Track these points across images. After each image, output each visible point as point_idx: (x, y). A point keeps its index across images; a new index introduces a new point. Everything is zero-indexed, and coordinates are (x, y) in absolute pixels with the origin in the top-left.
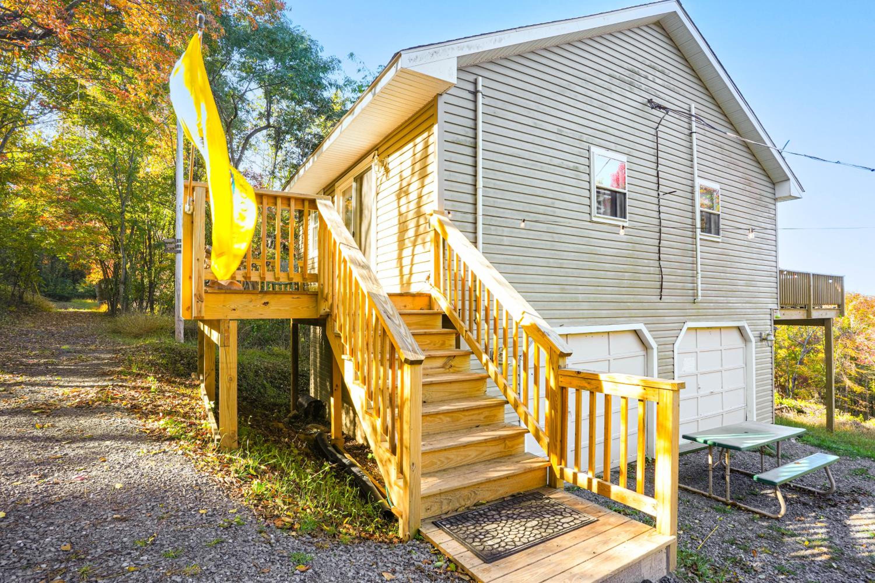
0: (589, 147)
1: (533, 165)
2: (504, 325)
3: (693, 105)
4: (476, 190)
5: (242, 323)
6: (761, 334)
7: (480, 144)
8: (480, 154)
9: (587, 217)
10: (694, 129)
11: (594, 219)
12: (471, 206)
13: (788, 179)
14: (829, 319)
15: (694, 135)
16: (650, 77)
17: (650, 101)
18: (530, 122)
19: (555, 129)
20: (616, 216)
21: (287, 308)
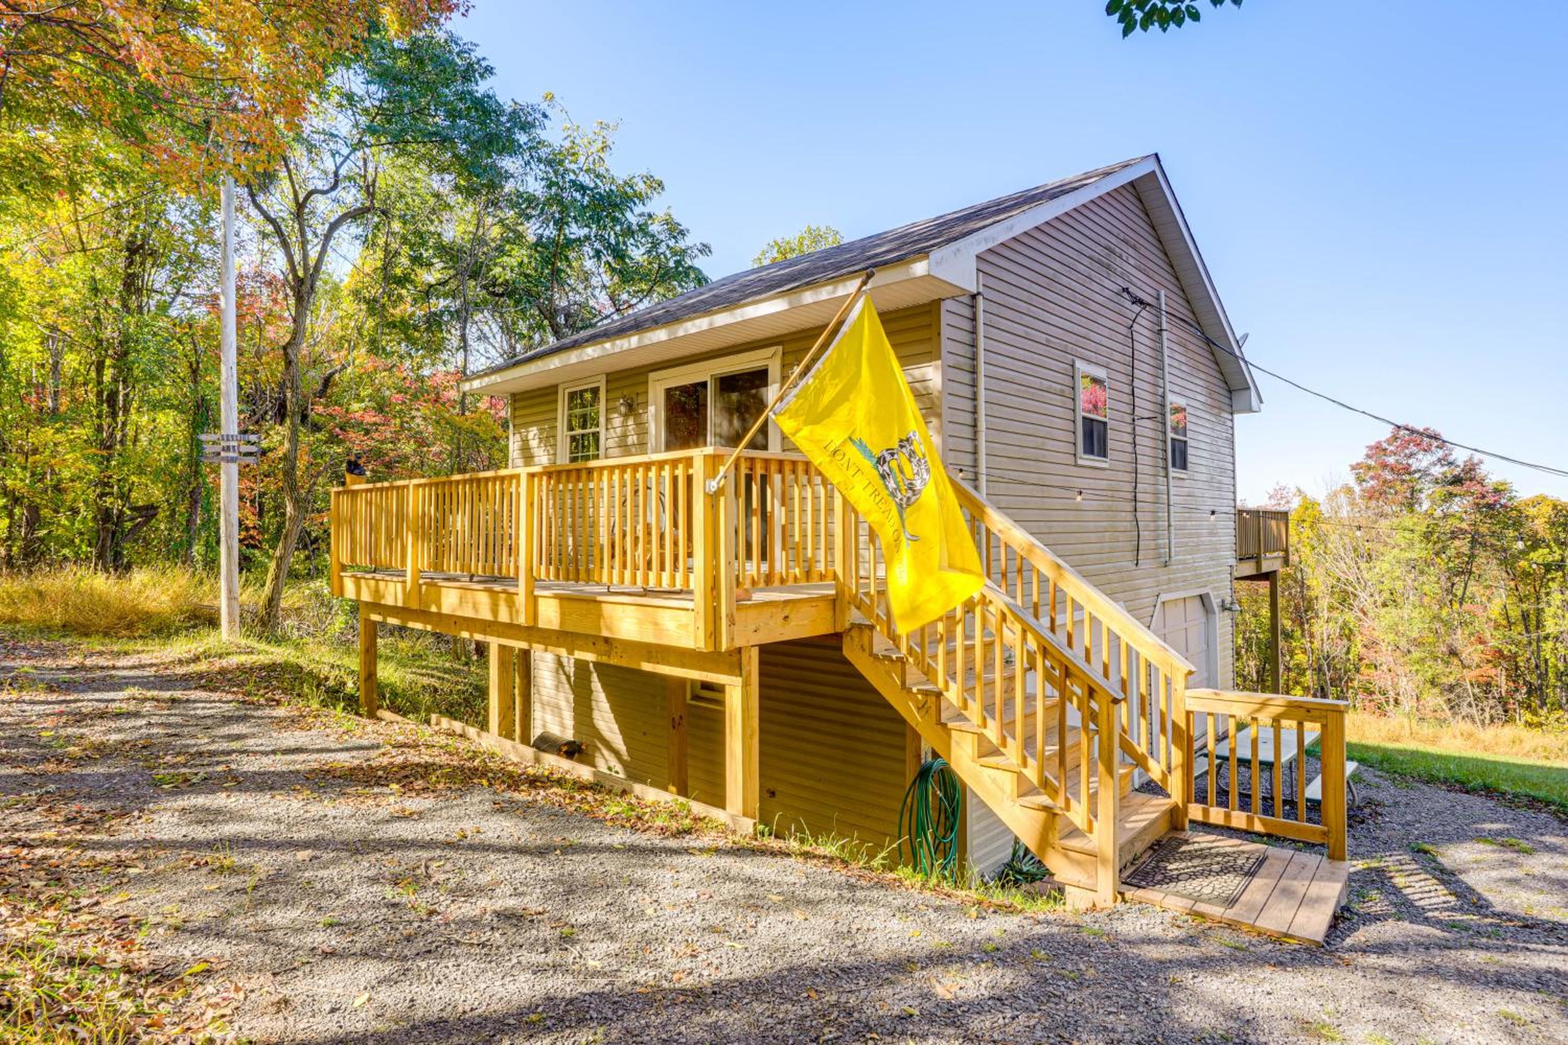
0: (1073, 361)
1: (1025, 392)
2: (1087, 642)
3: (1163, 293)
4: (975, 433)
5: (766, 650)
6: (1223, 601)
7: (982, 368)
8: (982, 382)
9: (1071, 460)
10: (1165, 326)
11: (1080, 462)
12: (970, 456)
13: (1249, 388)
14: (1275, 572)
15: (1164, 333)
16: (1124, 256)
17: (1126, 290)
18: (1020, 330)
19: (1042, 338)
20: (1092, 453)
21: (806, 622)
